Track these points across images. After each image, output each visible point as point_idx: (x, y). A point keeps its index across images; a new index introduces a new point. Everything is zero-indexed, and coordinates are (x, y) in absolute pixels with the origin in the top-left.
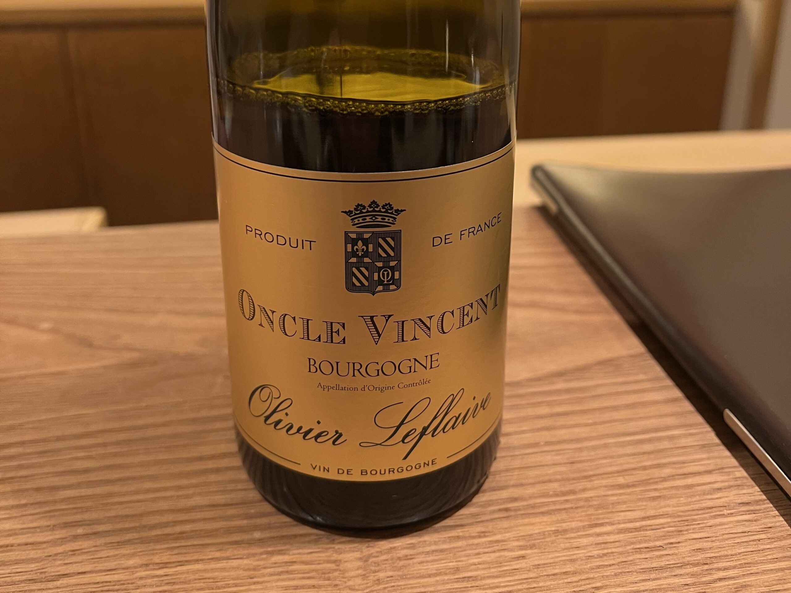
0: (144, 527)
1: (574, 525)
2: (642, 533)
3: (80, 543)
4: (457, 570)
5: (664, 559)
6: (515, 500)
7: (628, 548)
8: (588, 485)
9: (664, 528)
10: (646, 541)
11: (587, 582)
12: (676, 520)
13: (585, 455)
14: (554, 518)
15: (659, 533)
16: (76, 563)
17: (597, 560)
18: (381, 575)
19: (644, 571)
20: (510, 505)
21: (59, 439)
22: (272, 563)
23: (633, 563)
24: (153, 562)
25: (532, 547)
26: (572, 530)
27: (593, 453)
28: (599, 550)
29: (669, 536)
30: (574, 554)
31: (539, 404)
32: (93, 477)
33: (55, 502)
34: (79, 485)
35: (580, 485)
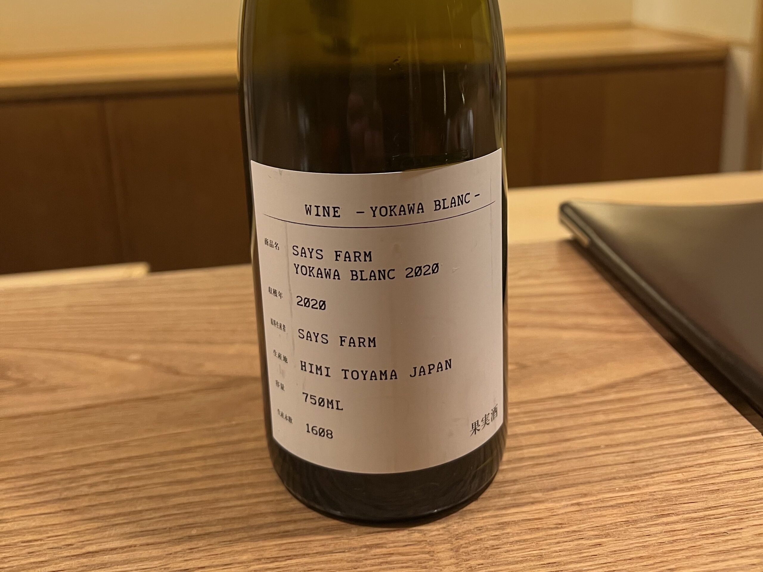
0: (251, 528)
1: (642, 516)
2: (706, 521)
3: (196, 542)
4: (541, 557)
5: (730, 543)
6: (585, 495)
7: (695, 534)
8: (651, 481)
9: (726, 517)
10: (710, 528)
11: (662, 564)
12: (736, 509)
13: (642, 455)
14: (623, 510)
15: (722, 521)
16: (194, 559)
17: (668, 545)
18: (473, 563)
19: (713, 554)
20: (581, 500)
21: (162, 454)
22: (372, 555)
23: (701, 547)
24: (264, 557)
25: (607, 535)
26: (642, 520)
27: (651, 454)
28: (669, 537)
29: (732, 523)
30: (646, 541)
31: (595, 413)
32: (198, 485)
33: (168, 508)
34: (186, 493)
35: (642, 482)
